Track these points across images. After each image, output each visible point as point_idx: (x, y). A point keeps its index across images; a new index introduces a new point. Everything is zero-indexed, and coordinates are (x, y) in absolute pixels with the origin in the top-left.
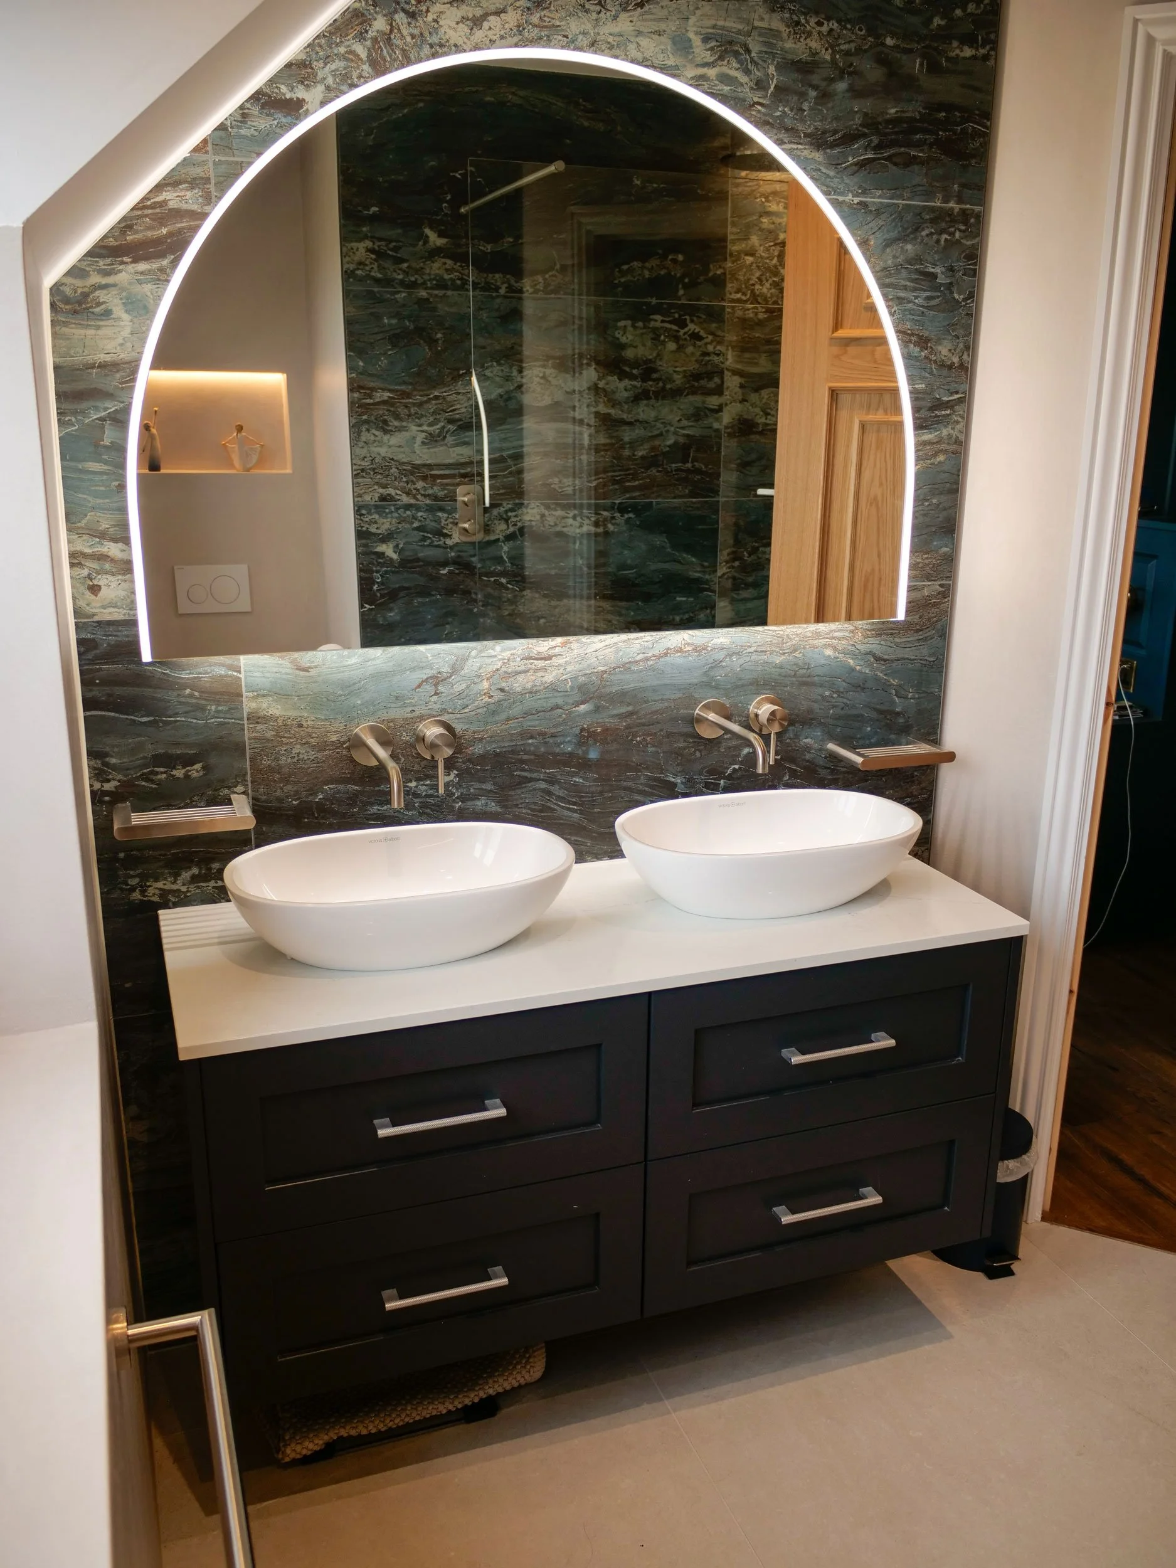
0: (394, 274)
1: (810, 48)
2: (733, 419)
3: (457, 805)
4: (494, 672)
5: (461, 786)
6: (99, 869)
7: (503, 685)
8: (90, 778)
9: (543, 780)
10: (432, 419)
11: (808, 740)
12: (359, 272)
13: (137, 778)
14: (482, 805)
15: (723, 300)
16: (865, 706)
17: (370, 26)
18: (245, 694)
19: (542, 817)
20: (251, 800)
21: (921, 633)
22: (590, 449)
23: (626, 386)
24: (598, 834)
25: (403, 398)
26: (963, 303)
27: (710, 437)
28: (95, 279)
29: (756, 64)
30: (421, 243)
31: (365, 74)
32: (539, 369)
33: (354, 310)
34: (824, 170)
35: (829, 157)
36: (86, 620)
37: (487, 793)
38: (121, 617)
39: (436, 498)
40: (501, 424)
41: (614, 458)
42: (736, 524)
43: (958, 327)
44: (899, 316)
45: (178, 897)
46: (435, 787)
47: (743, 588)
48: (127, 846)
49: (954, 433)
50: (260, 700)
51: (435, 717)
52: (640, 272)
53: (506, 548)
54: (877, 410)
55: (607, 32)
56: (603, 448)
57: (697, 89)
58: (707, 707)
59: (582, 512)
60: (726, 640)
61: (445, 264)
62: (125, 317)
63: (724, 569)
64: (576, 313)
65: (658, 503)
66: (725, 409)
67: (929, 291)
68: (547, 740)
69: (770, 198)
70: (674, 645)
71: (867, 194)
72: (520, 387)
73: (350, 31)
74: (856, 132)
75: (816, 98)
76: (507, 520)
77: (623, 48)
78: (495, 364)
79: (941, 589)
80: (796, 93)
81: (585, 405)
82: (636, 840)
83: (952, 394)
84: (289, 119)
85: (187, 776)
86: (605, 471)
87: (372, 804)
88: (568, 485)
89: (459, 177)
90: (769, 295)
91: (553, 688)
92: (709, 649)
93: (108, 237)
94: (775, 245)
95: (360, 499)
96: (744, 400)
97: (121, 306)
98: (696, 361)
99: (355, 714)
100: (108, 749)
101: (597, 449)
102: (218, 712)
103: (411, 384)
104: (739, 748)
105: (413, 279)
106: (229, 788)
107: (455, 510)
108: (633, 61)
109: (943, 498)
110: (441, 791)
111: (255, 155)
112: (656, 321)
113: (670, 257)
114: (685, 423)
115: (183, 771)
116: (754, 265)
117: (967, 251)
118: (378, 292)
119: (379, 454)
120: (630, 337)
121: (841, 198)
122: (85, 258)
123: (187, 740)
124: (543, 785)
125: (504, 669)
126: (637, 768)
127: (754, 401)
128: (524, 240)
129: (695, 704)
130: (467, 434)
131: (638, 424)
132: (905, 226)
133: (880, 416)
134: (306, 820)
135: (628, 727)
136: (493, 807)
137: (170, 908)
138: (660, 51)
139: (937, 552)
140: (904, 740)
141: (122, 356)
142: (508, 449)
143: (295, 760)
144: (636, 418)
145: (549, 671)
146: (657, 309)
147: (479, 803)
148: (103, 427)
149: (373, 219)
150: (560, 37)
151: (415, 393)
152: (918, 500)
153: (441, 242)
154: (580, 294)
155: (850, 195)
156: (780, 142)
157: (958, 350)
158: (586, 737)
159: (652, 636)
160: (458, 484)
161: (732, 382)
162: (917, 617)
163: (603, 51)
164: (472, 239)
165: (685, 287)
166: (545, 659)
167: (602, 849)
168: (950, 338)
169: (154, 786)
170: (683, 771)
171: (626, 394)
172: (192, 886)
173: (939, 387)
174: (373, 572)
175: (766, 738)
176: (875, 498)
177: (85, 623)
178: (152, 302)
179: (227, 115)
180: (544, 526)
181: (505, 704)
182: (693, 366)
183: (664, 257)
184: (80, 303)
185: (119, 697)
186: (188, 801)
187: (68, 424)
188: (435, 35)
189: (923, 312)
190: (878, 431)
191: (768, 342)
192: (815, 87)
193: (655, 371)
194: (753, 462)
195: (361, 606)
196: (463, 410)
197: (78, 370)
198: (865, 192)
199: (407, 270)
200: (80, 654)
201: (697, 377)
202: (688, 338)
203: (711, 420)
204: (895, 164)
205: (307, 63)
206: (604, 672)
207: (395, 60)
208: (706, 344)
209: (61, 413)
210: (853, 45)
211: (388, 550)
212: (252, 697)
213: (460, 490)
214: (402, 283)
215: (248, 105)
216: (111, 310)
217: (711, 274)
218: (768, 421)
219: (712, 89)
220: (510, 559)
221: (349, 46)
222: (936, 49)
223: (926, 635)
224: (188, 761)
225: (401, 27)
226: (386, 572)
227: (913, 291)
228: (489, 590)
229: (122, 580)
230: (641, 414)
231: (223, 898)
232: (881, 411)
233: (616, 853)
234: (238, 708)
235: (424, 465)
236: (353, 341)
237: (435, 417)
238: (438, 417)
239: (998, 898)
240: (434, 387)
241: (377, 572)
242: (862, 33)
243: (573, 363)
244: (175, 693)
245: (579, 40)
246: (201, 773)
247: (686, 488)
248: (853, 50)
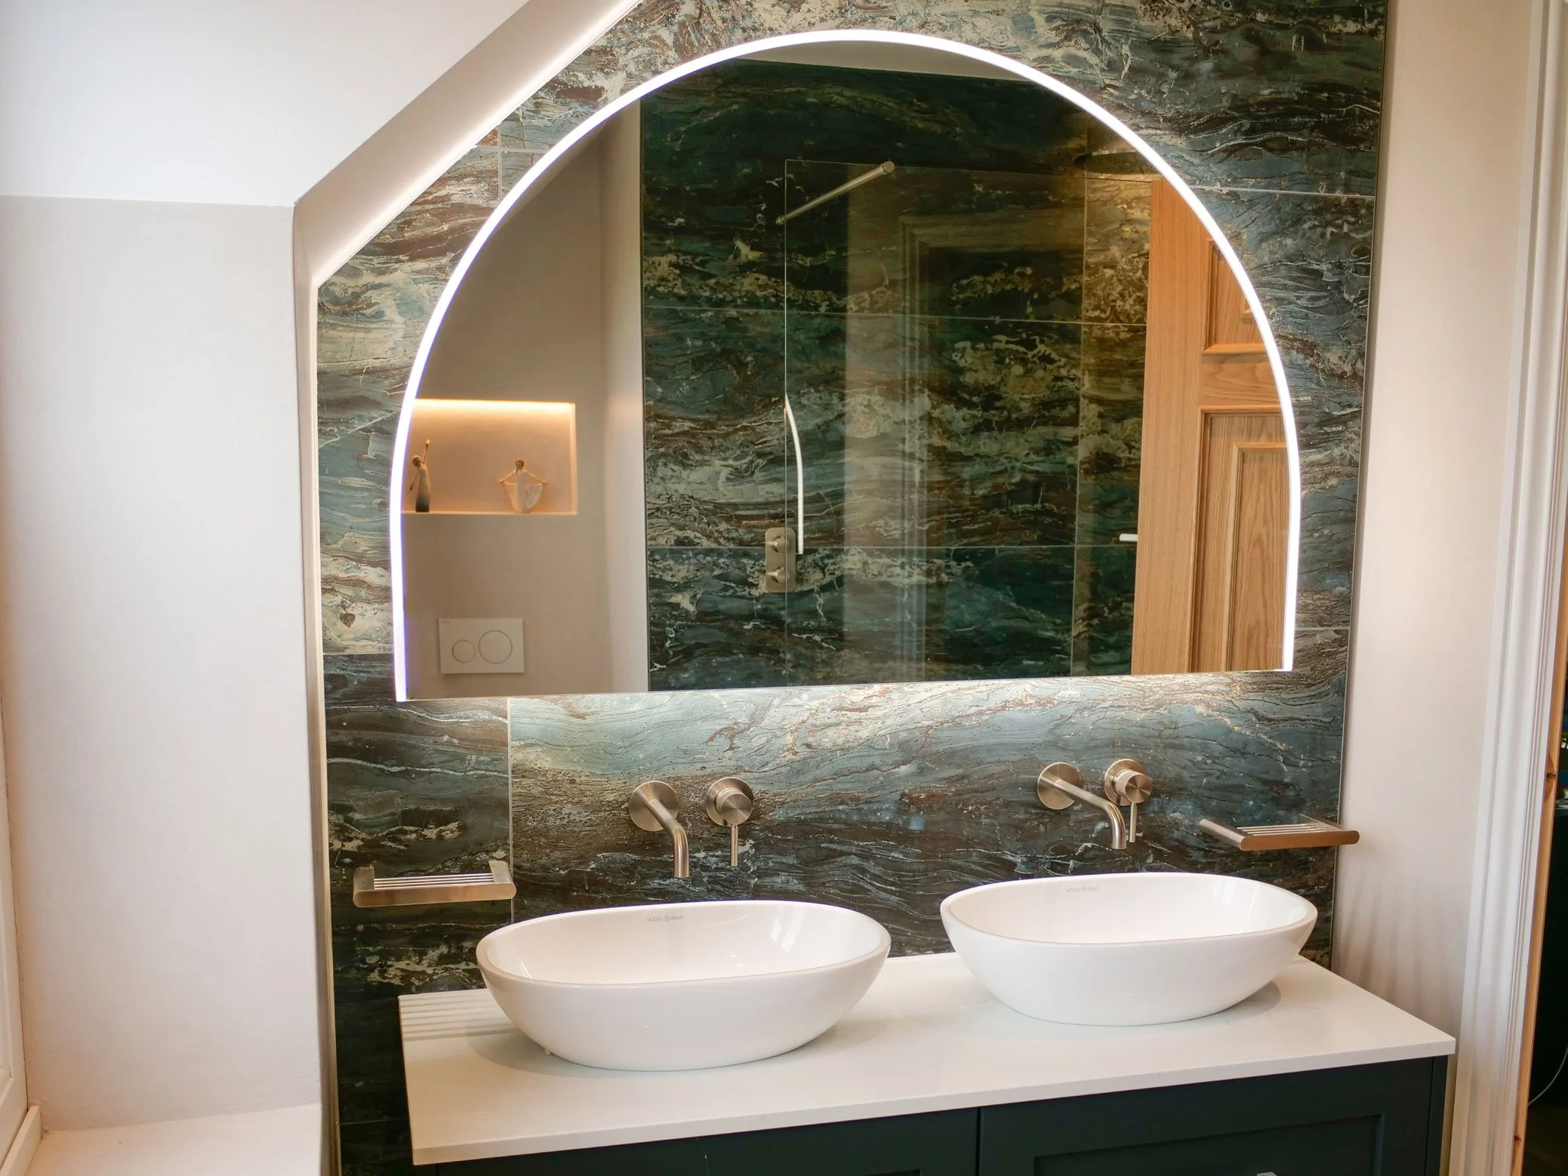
0: (701, 290)
1: (1169, 25)
2: (1091, 453)
3: (753, 882)
4: (800, 724)
5: (757, 859)
6: (333, 943)
7: (810, 740)
8: (330, 836)
9: (855, 854)
10: (738, 452)
11: (1177, 815)
12: (661, 289)
13: (384, 838)
14: (782, 882)
15: (1078, 318)
16: (1246, 775)
17: (678, 10)
18: (510, 743)
19: (854, 898)
20: (512, 868)
21: (1313, 688)
22: (921, 486)
23: (964, 416)
24: (920, 921)
25: (706, 429)
26: (1355, 305)
27: (1063, 473)
28: (368, 278)
29: (1108, 44)
30: (731, 257)
31: (670, 60)
32: (863, 396)
33: (653, 330)
34: (1187, 158)
35: (1192, 143)
36: (336, 654)
37: (789, 868)
38: (375, 651)
39: (741, 542)
40: (818, 458)
41: (950, 497)
42: (1094, 575)
43: (1349, 331)
44: (1278, 319)
45: (423, 980)
46: (727, 859)
47: (1102, 651)
48: (367, 915)
49: (1348, 453)
50: (528, 750)
51: (729, 775)
52: (981, 287)
53: (821, 601)
54: (1259, 436)
55: (940, 12)
56: (936, 486)
57: (1041, 71)
58: (1053, 772)
59: (912, 561)
60: (1075, 693)
61: (758, 279)
62: (399, 319)
63: (1081, 627)
64: (908, 334)
65: (1001, 550)
66: (1081, 442)
67: (1313, 290)
68: (862, 806)
69: (1134, 204)
70: (1014, 697)
71: (1239, 183)
72: (841, 416)
73: (656, 16)
74: (1223, 116)
75: (1177, 79)
76: (823, 569)
77: (956, 29)
78: (812, 390)
79: (1337, 636)
80: (1153, 74)
81: (917, 437)
82: (964, 924)
83: (1344, 408)
84: (586, 109)
85: (440, 837)
86: (939, 513)
87: (652, 877)
88: (895, 528)
89: (776, 185)
90: (1132, 312)
91: (869, 744)
92: (1056, 702)
93: (385, 234)
94: (1139, 256)
95: (653, 542)
96: (1103, 432)
97: (394, 308)
98: (1047, 386)
99: (636, 770)
100: (352, 803)
101: (931, 487)
102: (478, 762)
103: (715, 413)
104: (1092, 822)
105: (721, 296)
106: (487, 852)
107: (762, 556)
108: (968, 42)
109: (1337, 529)
110: (734, 862)
111: (548, 147)
112: (1000, 342)
113: (1017, 271)
114: (1033, 457)
115: (436, 831)
116: (1115, 279)
117: (1358, 247)
118: (682, 311)
119: (676, 491)
120: (970, 360)
121: (1207, 188)
122: (358, 256)
123: (442, 794)
124: (855, 860)
125: (811, 721)
126: (967, 843)
127: (1115, 433)
128: (849, 253)
129: (1039, 767)
130: (778, 469)
131: (978, 459)
132: (1284, 218)
133: (1263, 443)
134: (575, 894)
135: (958, 793)
136: (795, 885)
137: (412, 993)
138: (999, 32)
139: (1331, 592)
140: (1295, 818)
141: (391, 362)
142: (827, 486)
143: (565, 822)
144: (975, 452)
145: (864, 725)
146: (1002, 329)
147: (779, 880)
148: (367, 439)
149: (678, 231)
150: (886, 19)
151: (720, 423)
152: (1306, 531)
153: (754, 255)
154: (912, 312)
155: (1218, 184)
156: (1136, 128)
157: (1350, 357)
158: (908, 804)
159: (987, 685)
160: (767, 527)
161: (1089, 412)
162: (1309, 668)
163: (934, 32)
164: (788, 252)
165: (1034, 303)
166: (860, 710)
167: (926, 940)
168: (1341, 343)
169: (402, 847)
170: (1023, 848)
171: (964, 425)
172: (440, 968)
173: (1328, 400)
174: (666, 626)
175: (1125, 811)
176: (1259, 540)
177: (334, 657)
178: (428, 303)
179: (519, 105)
180: (866, 576)
181: (812, 762)
182: (1043, 393)
183: (1009, 271)
184: (350, 304)
185: (368, 742)
186: (440, 866)
187: (330, 435)
188: (748, 19)
189: (1307, 315)
190: (1261, 460)
191: (1132, 365)
192: (1175, 68)
193: (999, 398)
194: (1115, 502)
195: (651, 666)
196: (776, 442)
197: (343, 376)
198: (1235, 181)
199: (714, 287)
200: (327, 692)
201: (1046, 405)
202: (1038, 361)
203: (1064, 454)
204: (1271, 150)
205: (608, 49)
206: (930, 727)
207: (704, 45)
208: (1059, 367)
209: (322, 423)
210: (1218, 22)
211: (684, 600)
212: (519, 747)
213: (770, 533)
214: (709, 300)
215: (542, 94)
216: (383, 312)
217: (1064, 288)
218: (1132, 456)
219: (1057, 71)
220: (825, 613)
221: (654, 32)
222: (1315, 25)
223: (1320, 691)
224: (442, 819)
225: (711, 10)
226: (681, 626)
227: (1295, 291)
228: (801, 649)
229: (378, 609)
230: (982, 447)
231: (474, 984)
232: (1264, 437)
233: (942, 945)
234: (501, 759)
235: (728, 504)
236: (651, 365)
237: (742, 449)
238: (746, 449)
239: (1419, 1011)
240: (743, 417)
241: (671, 626)
242: (1229, 9)
243: (904, 390)
244: (431, 740)
245: (908, 21)
246: (456, 834)
247: (1035, 533)
248: (1219, 27)
